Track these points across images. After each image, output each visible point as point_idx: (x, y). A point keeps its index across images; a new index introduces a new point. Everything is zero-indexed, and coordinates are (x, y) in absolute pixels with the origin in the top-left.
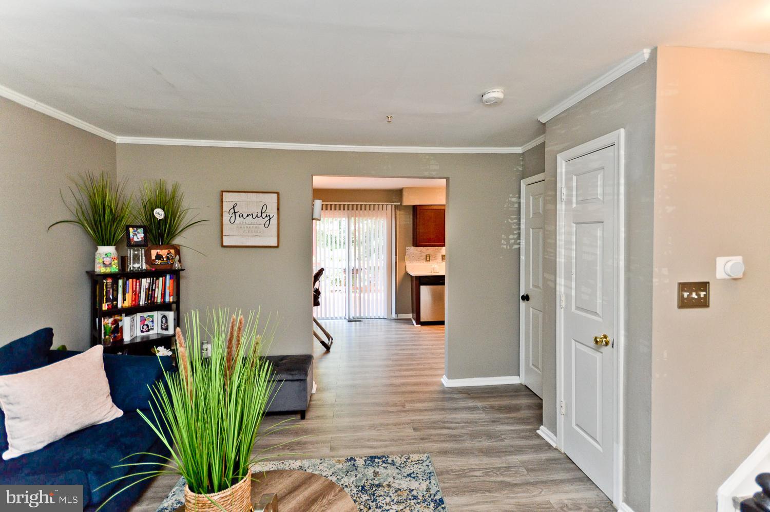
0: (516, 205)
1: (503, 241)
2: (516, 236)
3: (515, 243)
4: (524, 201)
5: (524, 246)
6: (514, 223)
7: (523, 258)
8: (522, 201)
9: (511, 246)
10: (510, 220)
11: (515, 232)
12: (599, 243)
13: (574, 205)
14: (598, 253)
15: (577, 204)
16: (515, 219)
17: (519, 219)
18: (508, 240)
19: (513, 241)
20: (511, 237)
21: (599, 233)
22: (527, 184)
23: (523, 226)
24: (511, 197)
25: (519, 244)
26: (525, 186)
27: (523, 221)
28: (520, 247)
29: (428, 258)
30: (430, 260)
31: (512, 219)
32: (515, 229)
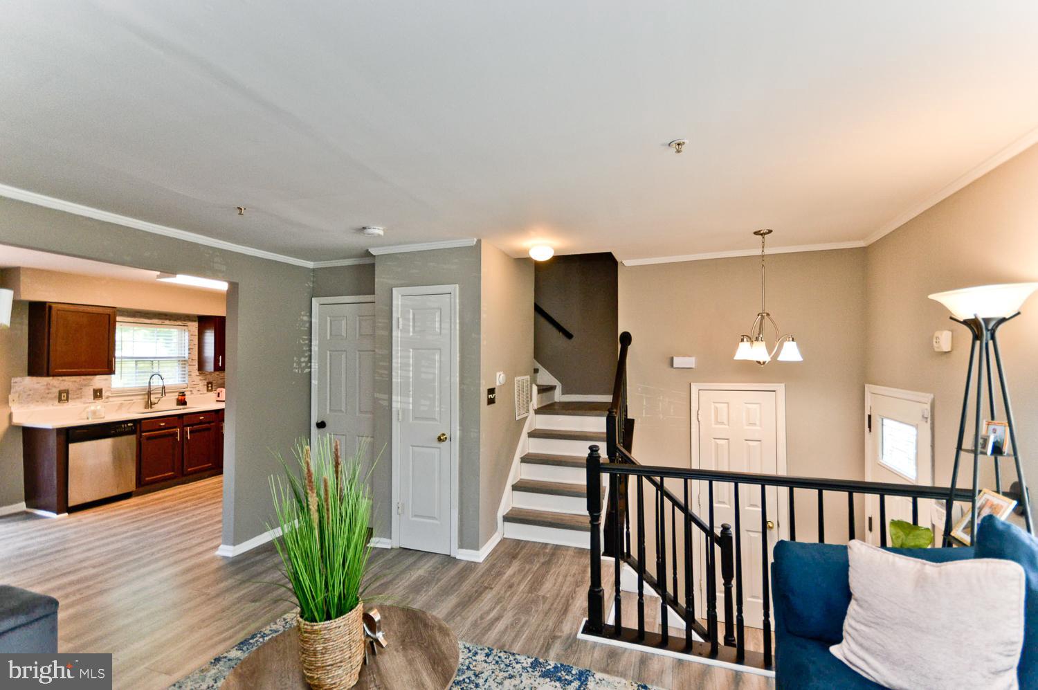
0: (307, 325)
1: (295, 364)
2: (307, 359)
3: (306, 367)
4: (317, 321)
5: (317, 370)
6: (306, 344)
7: (314, 382)
8: (313, 320)
9: (303, 369)
10: (301, 341)
11: (306, 355)
12: (437, 365)
13: (411, 334)
14: (437, 372)
15: (413, 333)
16: (307, 340)
17: (311, 341)
18: (299, 363)
19: (304, 365)
20: (303, 359)
21: (437, 357)
22: (321, 303)
23: (315, 348)
24: (303, 316)
25: (310, 367)
26: (318, 305)
27: (315, 343)
28: (311, 371)
29: (63, 396)
30: (67, 399)
31: (304, 340)
32: (306, 351)
